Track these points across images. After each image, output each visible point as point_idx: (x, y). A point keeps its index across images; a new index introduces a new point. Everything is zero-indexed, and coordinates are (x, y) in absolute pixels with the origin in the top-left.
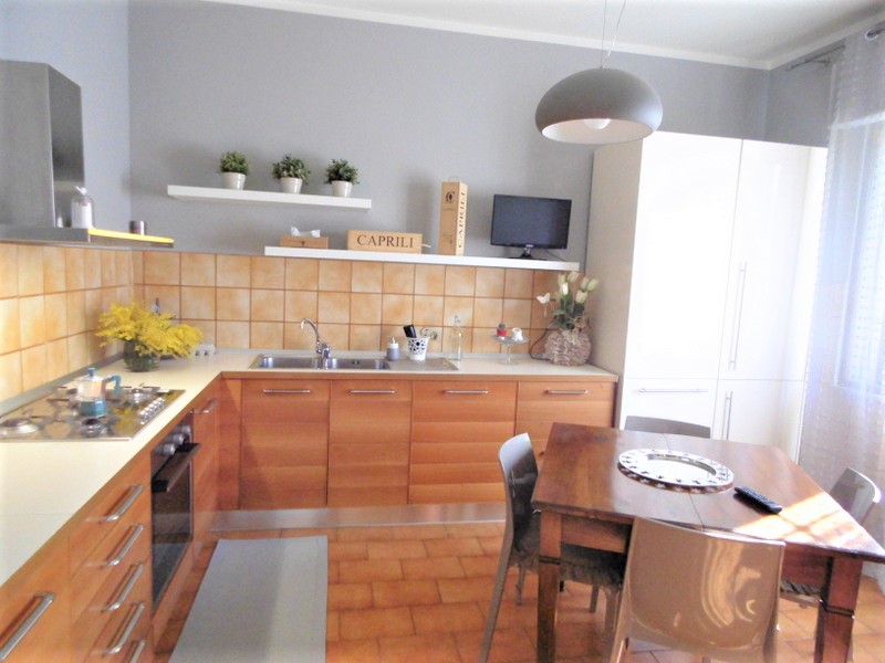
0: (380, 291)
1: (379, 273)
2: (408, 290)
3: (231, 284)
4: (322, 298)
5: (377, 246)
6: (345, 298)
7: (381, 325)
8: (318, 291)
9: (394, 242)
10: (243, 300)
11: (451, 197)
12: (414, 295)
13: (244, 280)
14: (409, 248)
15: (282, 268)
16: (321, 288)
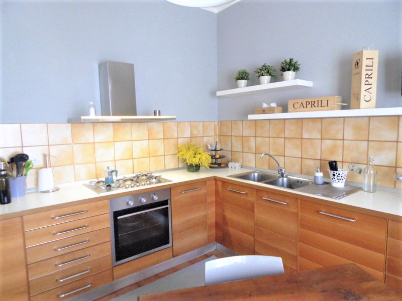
0: (320, 138)
1: (319, 125)
2: (340, 136)
3: (248, 135)
4: (287, 141)
5: (305, 109)
6: (298, 142)
7: (321, 160)
8: (285, 138)
9: (316, 104)
10: (252, 143)
11: (358, 63)
12: (343, 140)
13: (252, 133)
14: (326, 107)
15: (268, 125)
16: (286, 136)
